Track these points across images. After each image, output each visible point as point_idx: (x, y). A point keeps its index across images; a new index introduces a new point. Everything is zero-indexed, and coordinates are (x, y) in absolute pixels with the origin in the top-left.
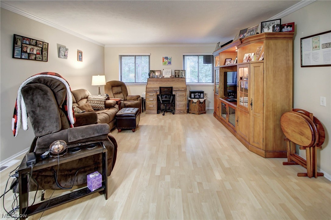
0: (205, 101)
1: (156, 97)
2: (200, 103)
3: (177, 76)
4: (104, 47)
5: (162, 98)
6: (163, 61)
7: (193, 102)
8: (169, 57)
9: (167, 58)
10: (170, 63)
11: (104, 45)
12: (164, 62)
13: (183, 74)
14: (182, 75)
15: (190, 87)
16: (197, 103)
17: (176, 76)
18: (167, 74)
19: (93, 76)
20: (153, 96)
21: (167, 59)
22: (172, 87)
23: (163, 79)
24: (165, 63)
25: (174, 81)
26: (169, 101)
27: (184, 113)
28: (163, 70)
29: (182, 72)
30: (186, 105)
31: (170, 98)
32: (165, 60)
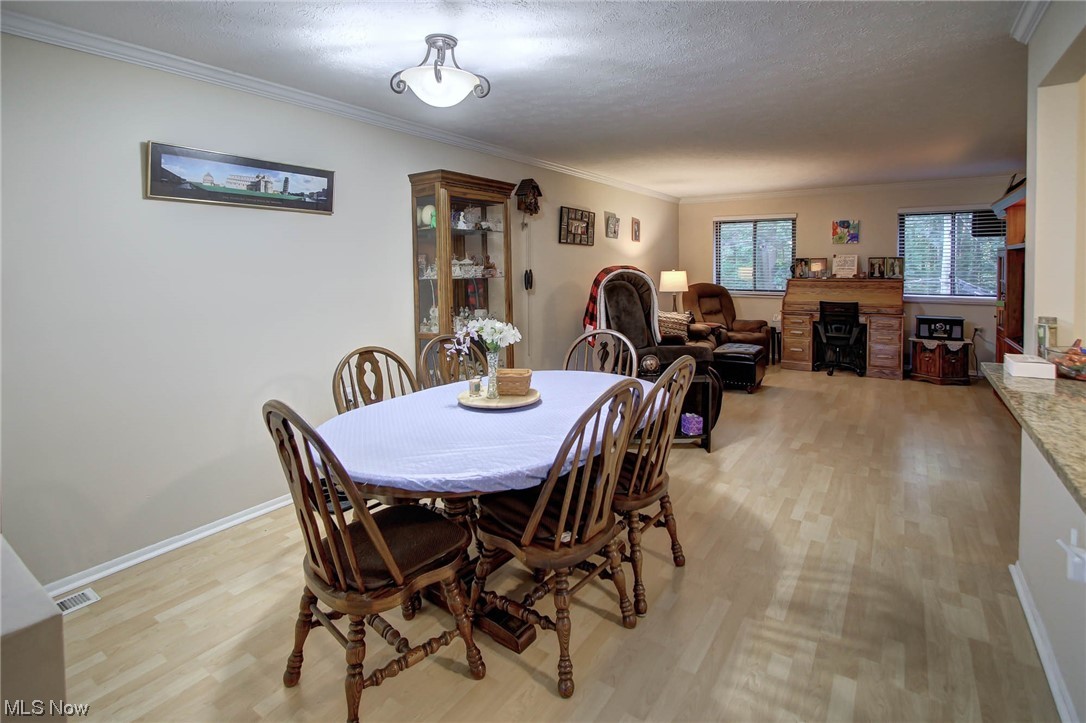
0: (966, 346)
1: (809, 328)
2: (948, 351)
3: (877, 274)
4: (678, 205)
5: (826, 331)
6: (835, 233)
7: (925, 349)
8: (851, 223)
9: (845, 224)
10: (855, 237)
11: (679, 199)
12: (836, 237)
13: (897, 270)
14: (893, 271)
15: (922, 305)
16: (937, 351)
17: (872, 274)
18: (845, 270)
19: (662, 273)
20: (800, 323)
21: (848, 227)
22: (857, 304)
23: (832, 281)
24: (840, 238)
25: (866, 286)
26: (848, 339)
27: (892, 376)
28: (835, 256)
29: (892, 264)
30: (900, 356)
31: (850, 332)
32: (839, 230)
